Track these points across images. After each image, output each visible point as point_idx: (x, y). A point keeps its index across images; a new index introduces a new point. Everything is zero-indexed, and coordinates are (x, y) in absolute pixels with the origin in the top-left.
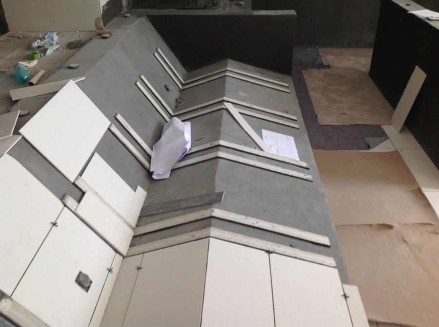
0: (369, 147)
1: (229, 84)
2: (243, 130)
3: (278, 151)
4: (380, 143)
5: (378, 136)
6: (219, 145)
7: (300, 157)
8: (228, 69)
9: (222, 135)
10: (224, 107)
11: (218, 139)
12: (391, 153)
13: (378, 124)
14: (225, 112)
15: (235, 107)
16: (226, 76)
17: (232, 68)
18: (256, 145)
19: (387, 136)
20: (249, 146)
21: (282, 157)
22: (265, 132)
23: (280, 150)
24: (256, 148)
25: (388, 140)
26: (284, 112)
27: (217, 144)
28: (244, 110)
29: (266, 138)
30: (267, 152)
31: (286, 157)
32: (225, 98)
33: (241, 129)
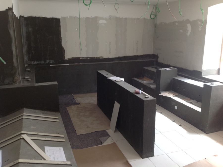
0: (102, 143)
1: (25, 123)
2: (33, 150)
3: (54, 158)
4: (107, 140)
5: (105, 136)
6: (19, 163)
7: (67, 159)
8: (24, 114)
9: (20, 156)
10: (22, 137)
11: (18, 158)
12: (112, 144)
13: (105, 130)
14: (22, 140)
15: (28, 136)
16: (23, 118)
17: (26, 113)
18: (41, 157)
19: (109, 135)
20: (37, 159)
21: (57, 161)
22: (46, 148)
23: (55, 157)
24: (41, 160)
25: (110, 137)
26: (56, 133)
27: (17, 162)
28: (34, 137)
29: (47, 151)
30: (48, 161)
31: (59, 161)
32: (22, 132)
33: (32, 149)
